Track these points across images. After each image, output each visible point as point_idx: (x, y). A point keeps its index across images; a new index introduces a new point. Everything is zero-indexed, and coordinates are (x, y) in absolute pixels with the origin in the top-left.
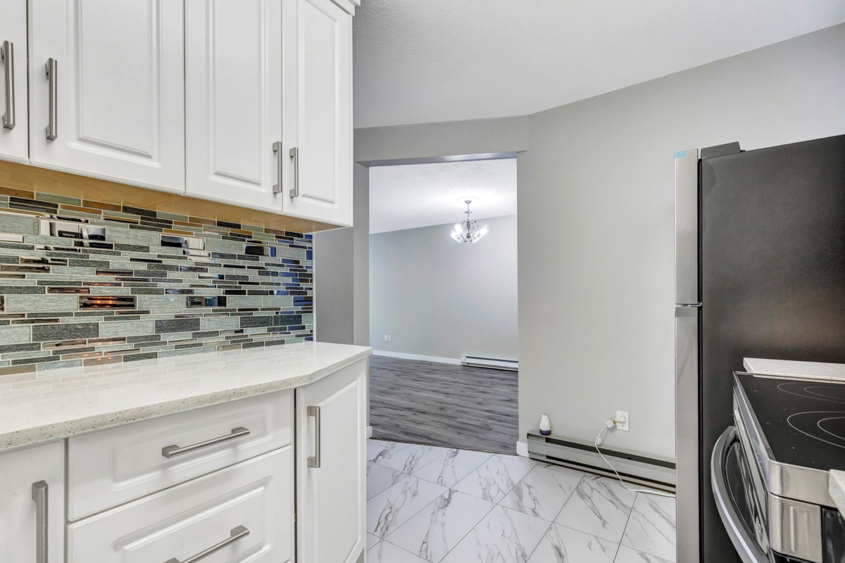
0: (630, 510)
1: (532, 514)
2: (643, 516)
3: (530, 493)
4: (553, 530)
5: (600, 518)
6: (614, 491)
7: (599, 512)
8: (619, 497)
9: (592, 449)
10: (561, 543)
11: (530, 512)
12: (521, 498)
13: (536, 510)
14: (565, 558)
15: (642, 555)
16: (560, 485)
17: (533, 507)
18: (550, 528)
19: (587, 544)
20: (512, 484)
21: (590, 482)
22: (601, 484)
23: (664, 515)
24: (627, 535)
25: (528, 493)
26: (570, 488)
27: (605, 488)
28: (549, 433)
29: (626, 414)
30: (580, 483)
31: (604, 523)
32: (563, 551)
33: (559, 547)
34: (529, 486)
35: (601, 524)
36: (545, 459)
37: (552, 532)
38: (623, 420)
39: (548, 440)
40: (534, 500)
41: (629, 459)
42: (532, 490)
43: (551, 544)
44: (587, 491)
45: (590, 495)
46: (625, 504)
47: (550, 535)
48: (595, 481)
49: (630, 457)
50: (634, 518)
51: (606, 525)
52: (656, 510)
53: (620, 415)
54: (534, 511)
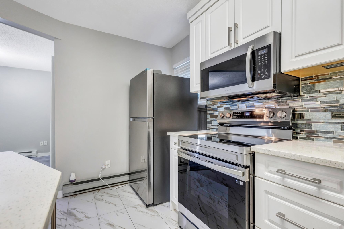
0: (118, 196)
1: (86, 219)
2: (123, 195)
3: (78, 211)
4: (100, 219)
5: (112, 204)
6: (108, 192)
7: (110, 202)
8: (112, 194)
9: (99, 179)
10: (108, 221)
11: (85, 218)
12: (75, 215)
13: (87, 216)
14: (114, 225)
15: (133, 207)
16: (87, 201)
17: (84, 216)
18: (99, 219)
19: (116, 215)
20: (65, 212)
21: (98, 194)
22: (102, 193)
23: (128, 192)
24: (124, 204)
25: (77, 212)
26: (93, 200)
27: (105, 193)
28: (75, 180)
29: (109, 161)
30: (94, 196)
31: (115, 205)
32: (111, 223)
33: (108, 223)
34: (74, 209)
35: (114, 206)
36: (73, 194)
37: (101, 220)
38: (108, 164)
39: (75, 184)
40: (82, 213)
41: (110, 178)
42: (77, 210)
43: (105, 224)
44: (100, 197)
45: (102, 198)
46: (115, 195)
47: (101, 221)
48: (99, 193)
49: (110, 177)
50: (122, 197)
51: (116, 205)
52: (125, 192)
53: (108, 162)
54: (86, 217)
